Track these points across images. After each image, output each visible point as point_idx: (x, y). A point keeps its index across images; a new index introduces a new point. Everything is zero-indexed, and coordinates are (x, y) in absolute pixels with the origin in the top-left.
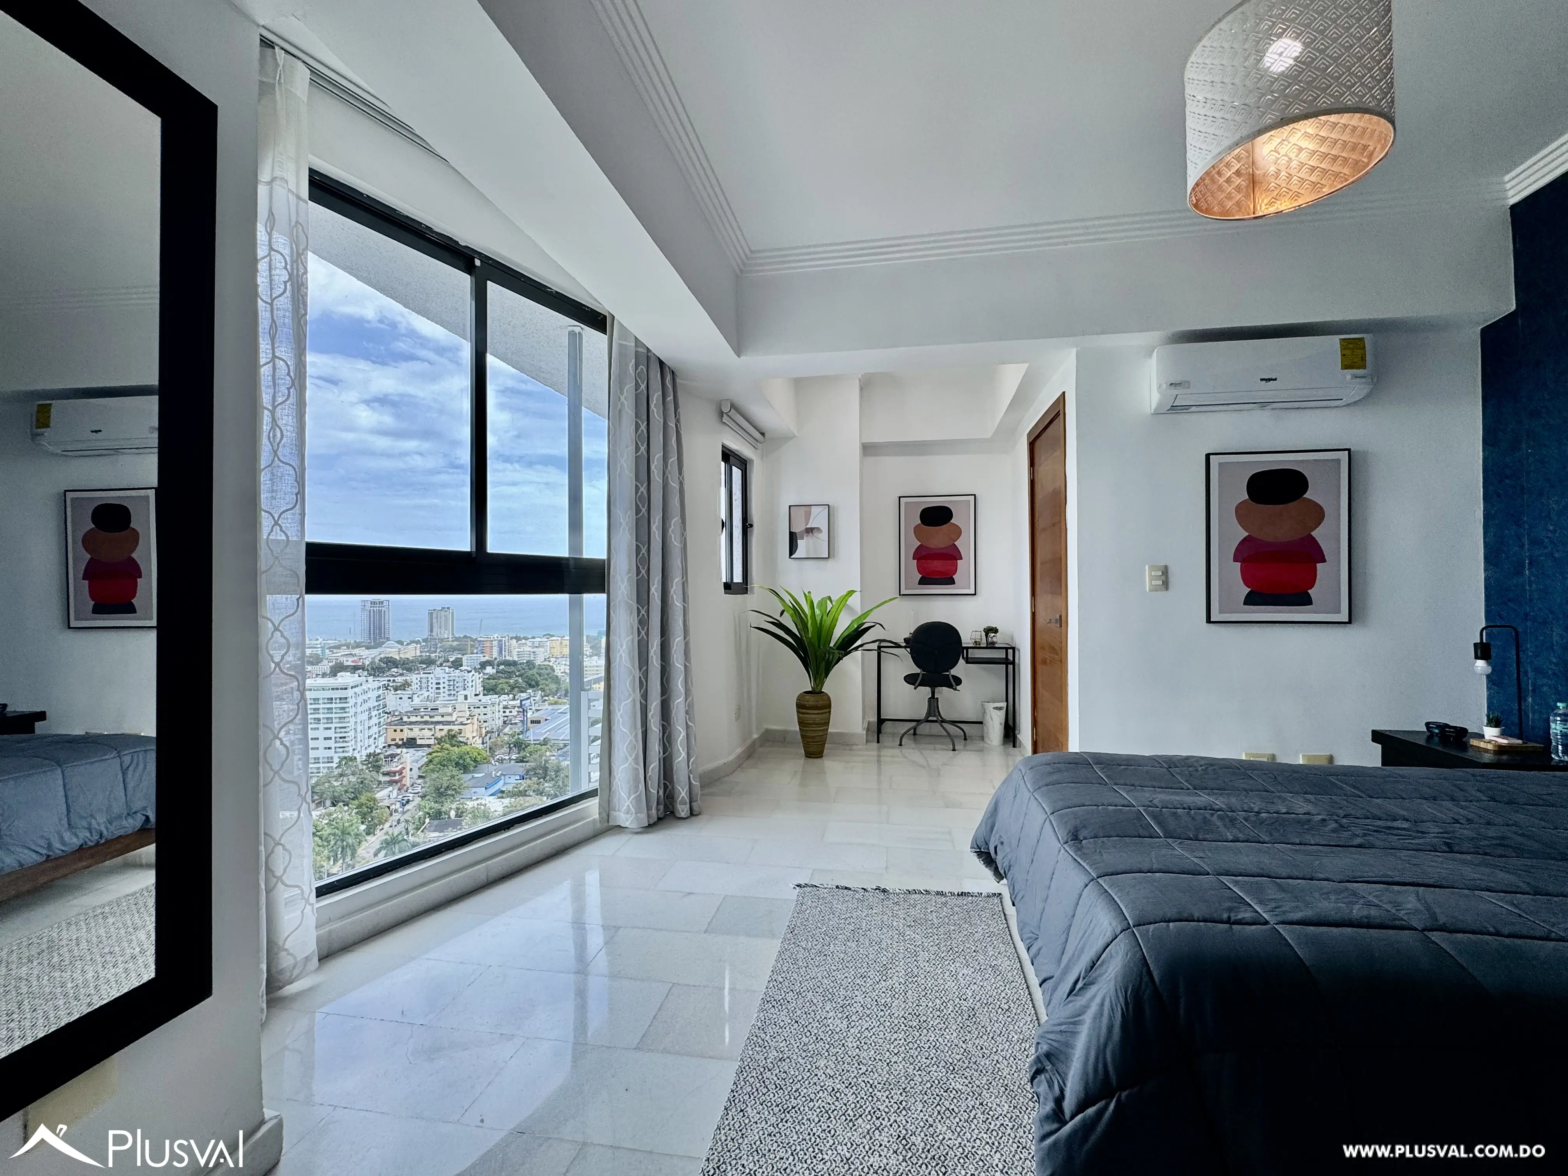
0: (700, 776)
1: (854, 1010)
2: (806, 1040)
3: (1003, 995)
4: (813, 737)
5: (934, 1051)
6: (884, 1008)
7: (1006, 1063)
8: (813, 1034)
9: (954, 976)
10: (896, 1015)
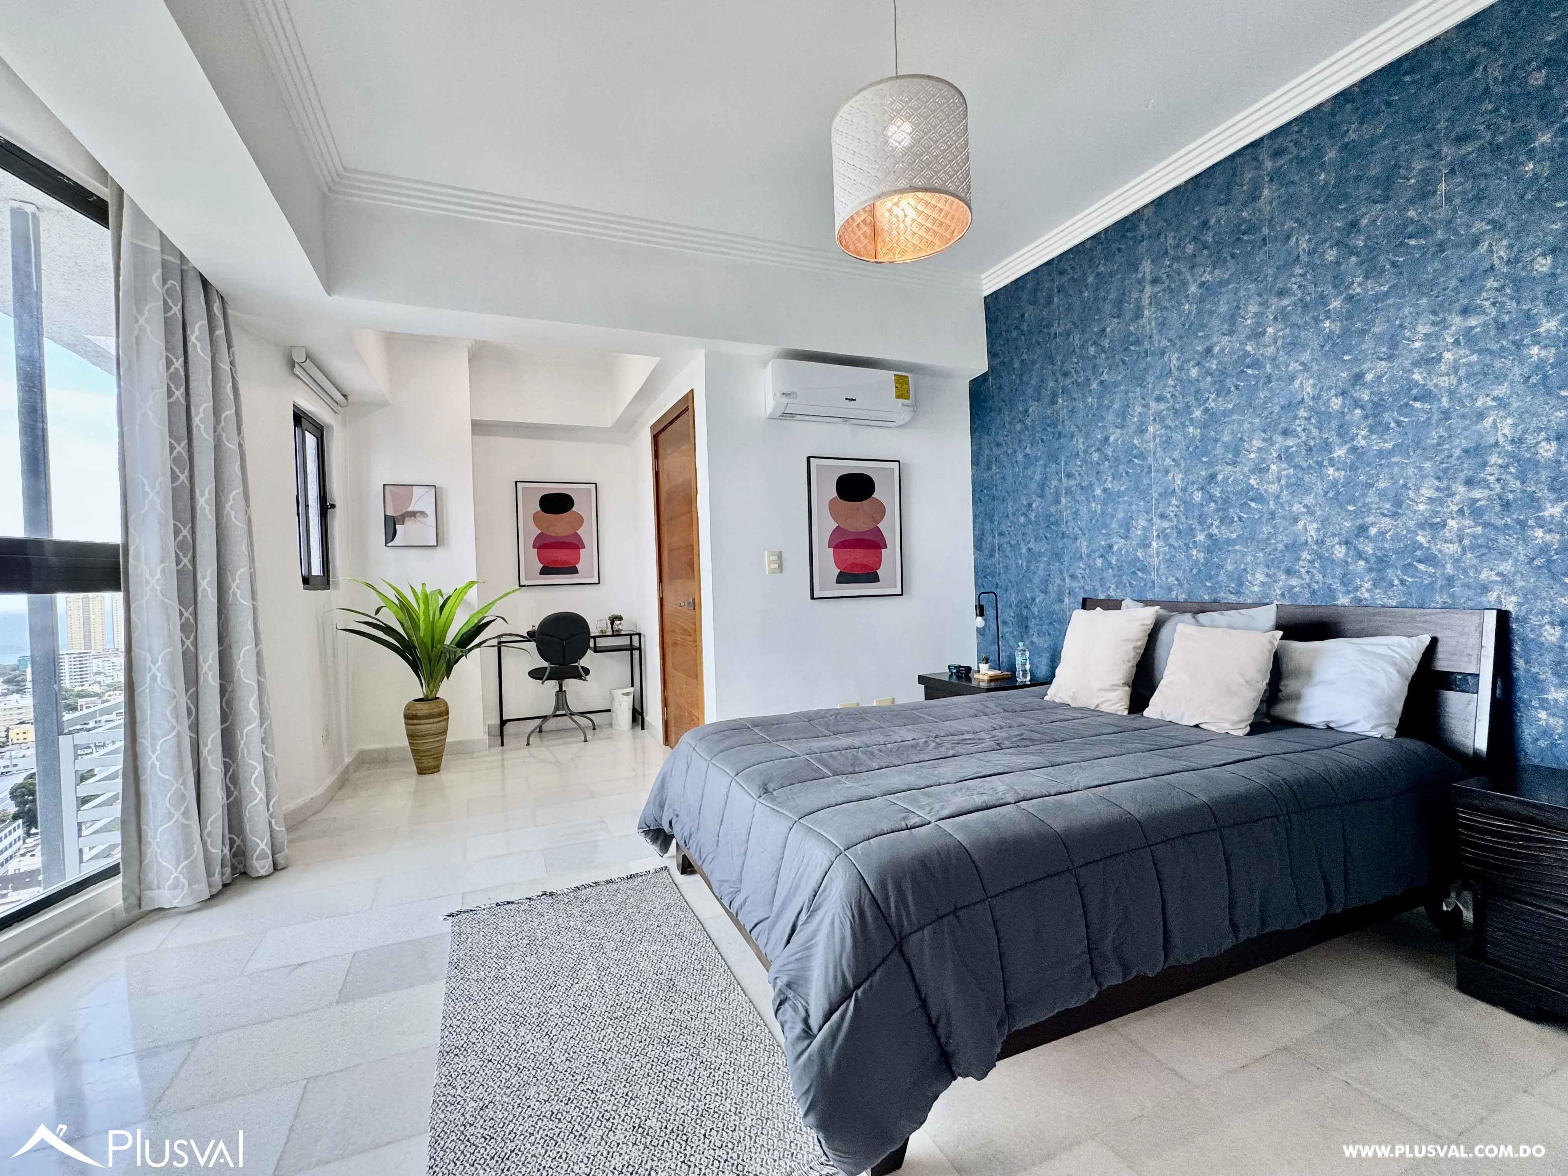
0: (285, 817)
1: (553, 1024)
2: (505, 1075)
3: (694, 957)
4: (428, 750)
5: (646, 1032)
6: (583, 1011)
7: (712, 1016)
8: (513, 1066)
9: (645, 955)
10: (598, 1012)
